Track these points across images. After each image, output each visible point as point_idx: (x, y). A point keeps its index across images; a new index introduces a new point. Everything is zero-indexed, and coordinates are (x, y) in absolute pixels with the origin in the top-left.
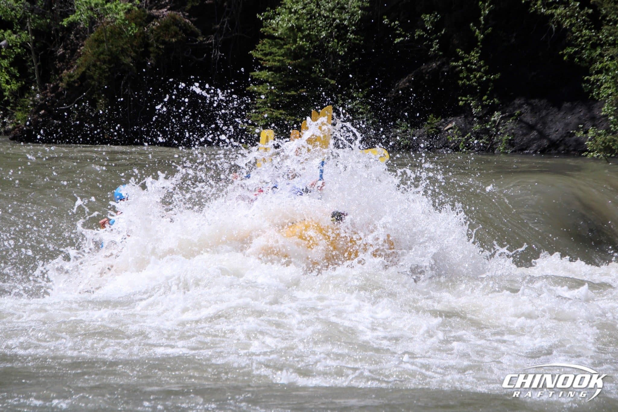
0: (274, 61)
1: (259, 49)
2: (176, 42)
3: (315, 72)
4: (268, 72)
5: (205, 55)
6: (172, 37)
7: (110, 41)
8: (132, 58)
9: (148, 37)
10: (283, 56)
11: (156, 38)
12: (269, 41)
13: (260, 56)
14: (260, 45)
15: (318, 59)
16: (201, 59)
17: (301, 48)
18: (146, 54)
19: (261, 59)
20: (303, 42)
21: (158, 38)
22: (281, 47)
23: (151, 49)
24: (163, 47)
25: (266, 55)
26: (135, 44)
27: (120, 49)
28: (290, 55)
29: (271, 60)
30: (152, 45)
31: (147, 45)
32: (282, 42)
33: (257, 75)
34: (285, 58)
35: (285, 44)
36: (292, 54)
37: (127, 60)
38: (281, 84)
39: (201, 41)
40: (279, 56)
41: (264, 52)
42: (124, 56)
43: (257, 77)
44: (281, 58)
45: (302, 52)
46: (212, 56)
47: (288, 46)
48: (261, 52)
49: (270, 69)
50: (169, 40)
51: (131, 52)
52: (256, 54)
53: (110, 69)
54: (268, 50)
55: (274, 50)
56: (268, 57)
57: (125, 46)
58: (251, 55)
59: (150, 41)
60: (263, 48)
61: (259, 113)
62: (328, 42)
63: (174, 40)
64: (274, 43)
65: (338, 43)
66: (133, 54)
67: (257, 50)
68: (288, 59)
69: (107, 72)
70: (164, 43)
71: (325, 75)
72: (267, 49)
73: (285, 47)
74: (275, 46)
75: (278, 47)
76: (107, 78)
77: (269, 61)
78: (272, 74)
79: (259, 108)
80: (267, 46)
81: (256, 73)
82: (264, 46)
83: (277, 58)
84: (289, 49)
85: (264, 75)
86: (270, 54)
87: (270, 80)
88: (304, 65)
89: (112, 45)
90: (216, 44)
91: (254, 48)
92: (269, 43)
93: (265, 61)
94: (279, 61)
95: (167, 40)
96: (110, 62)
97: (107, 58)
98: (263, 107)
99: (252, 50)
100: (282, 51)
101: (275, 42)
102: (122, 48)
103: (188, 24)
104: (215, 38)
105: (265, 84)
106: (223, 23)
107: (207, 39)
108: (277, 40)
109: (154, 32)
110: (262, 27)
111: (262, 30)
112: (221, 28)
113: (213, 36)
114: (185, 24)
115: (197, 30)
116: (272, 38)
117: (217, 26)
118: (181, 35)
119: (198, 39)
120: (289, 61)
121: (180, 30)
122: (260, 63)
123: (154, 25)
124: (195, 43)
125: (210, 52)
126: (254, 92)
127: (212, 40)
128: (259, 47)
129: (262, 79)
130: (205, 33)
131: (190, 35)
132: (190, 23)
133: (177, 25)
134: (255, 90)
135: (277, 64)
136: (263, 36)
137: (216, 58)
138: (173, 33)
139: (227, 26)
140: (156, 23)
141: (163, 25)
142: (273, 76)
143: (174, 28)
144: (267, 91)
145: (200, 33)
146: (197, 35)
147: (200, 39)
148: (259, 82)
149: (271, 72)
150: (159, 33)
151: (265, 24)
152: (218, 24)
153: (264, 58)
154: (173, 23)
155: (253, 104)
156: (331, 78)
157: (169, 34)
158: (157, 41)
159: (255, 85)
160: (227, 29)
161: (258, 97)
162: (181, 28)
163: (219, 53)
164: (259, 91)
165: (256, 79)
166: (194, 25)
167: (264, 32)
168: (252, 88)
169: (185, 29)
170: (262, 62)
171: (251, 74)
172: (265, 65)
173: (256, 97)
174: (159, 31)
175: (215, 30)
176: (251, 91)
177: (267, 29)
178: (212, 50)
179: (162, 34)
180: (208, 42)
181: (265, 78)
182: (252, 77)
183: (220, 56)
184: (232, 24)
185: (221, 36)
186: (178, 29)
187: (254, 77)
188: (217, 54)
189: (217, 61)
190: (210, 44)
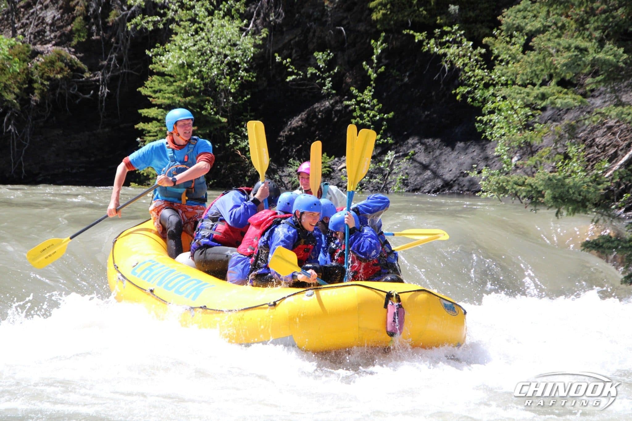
0: (164, 98)
1: (148, 86)
2: (61, 78)
3: (206, 109)
4: (158, 109)
5: (92, 92)
6: (58, 73)
8: (15, 94)
9: (32, 73)
10: (172, 93)
11: (40, 74)
12: (158, 77)
13: (149, 94)
14: (149, 82)
15: (209, 96)
16: (88, 96)
17: (192, 85)
18: (30, 90)
19: (151, 97)
20: (194, 78)
21: (43, 74)
22: (171, 84)
23: (36, 85)
24: (48, 83)
25: (155, 92)
26: (18, 80)
27: (2, 85)
28: (180, 93)
29: (160, 98)
30: (36, 82)
31: (31, 81)
32: (172, 79)
33: (146, 113)
34: (175, 95)
35: (175, 81)
36: (183, 91)
37: (10, 97)
39: (88, 78)
40: (168, 93)
41: (153, 89)
42: (7, 92)
44: (171, 95)
45: (193, 90)
46: (100, 93)
47: (178, 83)
48: (150, 89)
49: (159, 106)
50: (54, 76)
51: (14, 89)
52: (144, 91)
54: (157, 88)
55: (164, 87)
56: (158, 95)
57: (8, 83)
58: (140, 92)
59: (34, 78)
60: (153, 85)
62: (221, 79)
63: (59, 76)
64: (163, 80)
65: (230, 80)
66: (17, 91)
67: (146, 87)
68: (178, 96)
70: (49, 79)
71: (216, 113)
72: (156, 86)
73: (174, 84)
74: (166, 81)
75: (168, 84)
77: (158, 98)
78: (162, 112)
80: (156, 83)
81: (144, 112)
82: (153, 83)
83: (167, 95)
84: (178, 86)
85: (152, 112)
86: (160, 91)
87: (159, 118)
88: (195, 102)
90: (103, 81)
91: (142, 85)
92: (158, 80)
93: (154, 98)
94: (169, 98)
95: (52, 76)
99: (141, 87)
100: (172, 88)
101: (165, 80)
102: (5, 84)
103: (74, 60)
104: (103, 75)
105: (154, 122)
106: (111, 59)
107: (95, 76)
108: (166, 77)
109: (39, 68)
110: (151, 63)
111: (151, 66)
112: (109, 64)
113: (100, 73)
114: (71, 60)
115: (83, 66)
116: (162, 74)
117: (105, 63)
118: (67, 71)
119: (84, 76)
120: (179, 98)
121: (65, 66)
122: (149, 100)
123: (38, 61)
124: (81, 80)
125: (97, 89)
126: (143, 130)
127: (99, 76)
128: (148, 83)
129: (151, 117)
130: (92, 69)
131: (77, 71)
132: (76, 58)
133: (62, 61)
134: (143, 128)
135: (167, 102)
136: (152, 73)
137: (104, 95)
138: (59, 69)
139: (115, 62)
140: (41, 59)
141: (48, 61)
142: (162, 114)
143: (59, 64)
144: (156, 129)
145: (87, 69)
146: (83, 72)
147: (87, 75)
148: (148, 120)
149: (161, 110)
150: (44, 69)
151: (154, 60)
152: (105, 60)
153: (154, 96)
154: (58, 58)
155: (142, 142)
156: (222, 116)
157: (54, 71)
158: (42, 77)
159: (144, 122)
160: (115, 66)
161: (147, 135)
162: (66, 64)
163: (107, 90)
164: (148, 129)
165: (145, 116)
166: (81, 61)
167: (153, 69)
168: (140, 126)
169: (71, 65)
170: (151, 99)
171: (140, 111)
172: (154, 103)
173: (144, 135)
174: (43, 67)
175: (103, 66)
176: (140, 129)
177: (156, 66)
178: (99, 86)
179: (46, 70)
180: (94, 79)
181: (154, 116)
182: (141, 114)
183: (108, 93)
184: (120, 60)
185: (108, 72)
186: (64, 65)
187: (143, 115)
188: (105, 91)
189: (104, 98)
190: (98, 81)
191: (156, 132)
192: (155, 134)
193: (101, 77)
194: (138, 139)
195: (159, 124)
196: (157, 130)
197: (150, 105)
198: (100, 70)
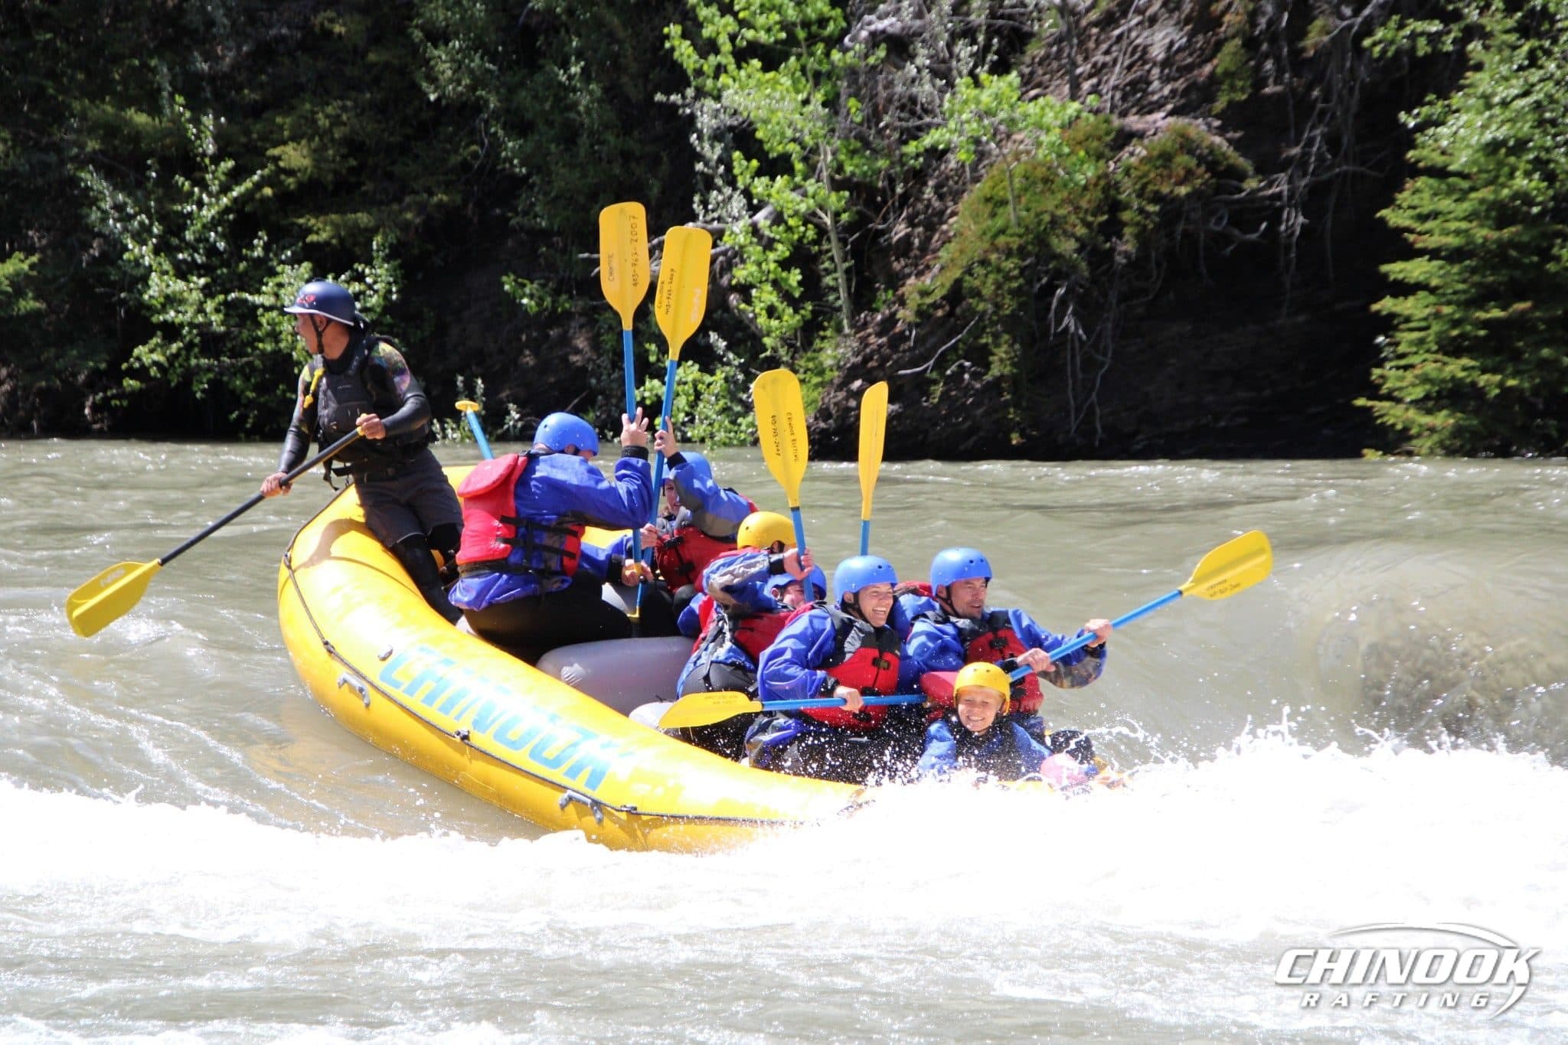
0: (1446, 233)
1: (1405, 205)
2: (1188, 195)
4: (1430, 260)
5: (1264, 226)
6: (1180, 183)
7: (1024, 200)
8: (1078, 239)
9: (1117, 186)
10: (1468, 218)
11: (1138, 187)
12: (1431, 181)
13: (1407, 223)
14: (1406, 194)
16: (1254, 236)
17: (1523, 196)
18: (1114, 228)
19: (1411, 231)
21: (1144, 187)
22: (1462, 198)
23: (1126, 216)
24: (1157, 208)
25: (1423, 218)
26: (1084, 204)
27: (1047, 218)
28: (1488, 217)
29: (1437, 232)
30: (1126, 206)
31: (1115, 206)
32: (1465, 185)
33: (1401, 271)
34: (1474, 224)
35: (1473, 189)
36: (1494, 213)
37: (1066, 246)
38: (1464, 292)
39: (1253, 192)
40: (1457, 219)
41: (1418, 211)
42: (1058, 236)
43: (1400, 276)
44: (1464, 225)
45: (1525, 207)
46: (1283, 227)
47: (1482, 194)
48: (1410, 212)
49: (1434, 254)
50: (1172, 192)
51: (1075, 226)
52: (1394, 217)
53: (1022, 270)
54: (1427, 207)
55: (1445, 204)
56: (1429, 225)
57: (1061, 212)
58: (1383, 221)
59: (1123, 197)
60: (1416, 202)
61: (1406, 368)
63: (1183, 190)
64: (1444, 187)
66: (1081, 231)
67: (1400, 207)
68: (1482, 226)
69: (1016, 278)
70: (1157, 198)
72: (1426, 202)
73: (1473, 195)
74: (1451, 190)
75: (1455, 197)
76: (1015, 293)
77: (1429, 232)
78: (1441, 268)
79: (1403, 356)
80: (1426, 195)
81: (1395, 270)
82: (1416, 195)
83: (1453, 225)
84: (1482, 201)
85: (1415, 270)
86: (1435, 215)
87: (1434, 282)
88: (1524, 240)
89: (1028, 210)
90: (1291, 197)
91: (1389, 202)
92: (1431, 187)
93: (1420, 234)
94: (1457, 232)
95: (1165, 190)
96: (1022, 252)
97: (1015, 243)
98: (1416, 353)
99: (1386, 206)
100: (1466, 206)
101: (1449, 185)
102: (1053, 216)
103: (1220, 146)
104: (1290, 181)
105: (1421, 294)
106: (1310, 142)
107: (1270, 185)
108: (1451, 180)
109: (1134, 173)
110: (1413, 145)
111: (1411, 154)
112: (1305, 155)
113: (1283, 177)
114: (1212, 148)
115: (1241, 161)
116: (1439, 173)
117: (1295, 151)
118: (1202, 177)
119: (1244, 186)
120: (1485, 232)
121: (1198, 165)
122: (1406, 240)
123: (1132, 154)
124: (1236, 196)
125: (1275, 218)
126: (1392, 316)
127: (1282, 186)
128: (1404, 197)
129: (1412, 281)
130: (1266, 168)
131: (1225, 175)
132: (1225, 144)
133: (1191, 152)
134: (1394, 309)
135: (1453, 241)
136: (1414, 171)
137: (1293, 233)
138: (1182, 173)
139: (1320, 148)
140: (1138, 149)
141: (1155, 153)
142: (1442, 272)
143: (1183, 160)
144: (1427, 311)
145: (1250, 170)
146: (1242, 176)
147: (1251, 184)
148: (1404, 289)
149: (1437, 263)
150: (1145, 175)
151: (1420, 138)
152: (1297, 144)
153: (1419, 228)
154: (1182, 147)
155: (1390, 344)
157: (1170, 177)
158: (1140, 194)
159: (1395, 296)
160: (1320, 158)
161: (1403, 326)
162: (1201, 160)
163: (1301, 219)
164: (1407, 312)
165: (1395, 281)
166: (1236, 149)
167: (1418, 161)
168: (1387, 305)
169: (1211, 162)
170: (1411, 237)
171: (1385, 268)
172: (1419, 245)
173: (1396, 328)
174: (1146, 168)
175: (1290, 160)
176: (1384, 313)
177: (1425, 152)
178: (1281, 209)
179: (1152, 175)
180: (1270, 192)
181: (1422, 278)
182: (1386, 275)
183: (1303, 226)
184: (1333, 142)
185: (1304, 175)
186: (1193, 163)
187: (1392, 277)
188: (1295, 221)
189: (1294, 239)
190: (1278, 196)
191: (1425, 319)
192: (1423, 324)
193: (1285, 187)
194: (1381, 339)
195: (1432, 299)
196: (1429, 315)
197: (1410, 253)
198: (1283, 169)
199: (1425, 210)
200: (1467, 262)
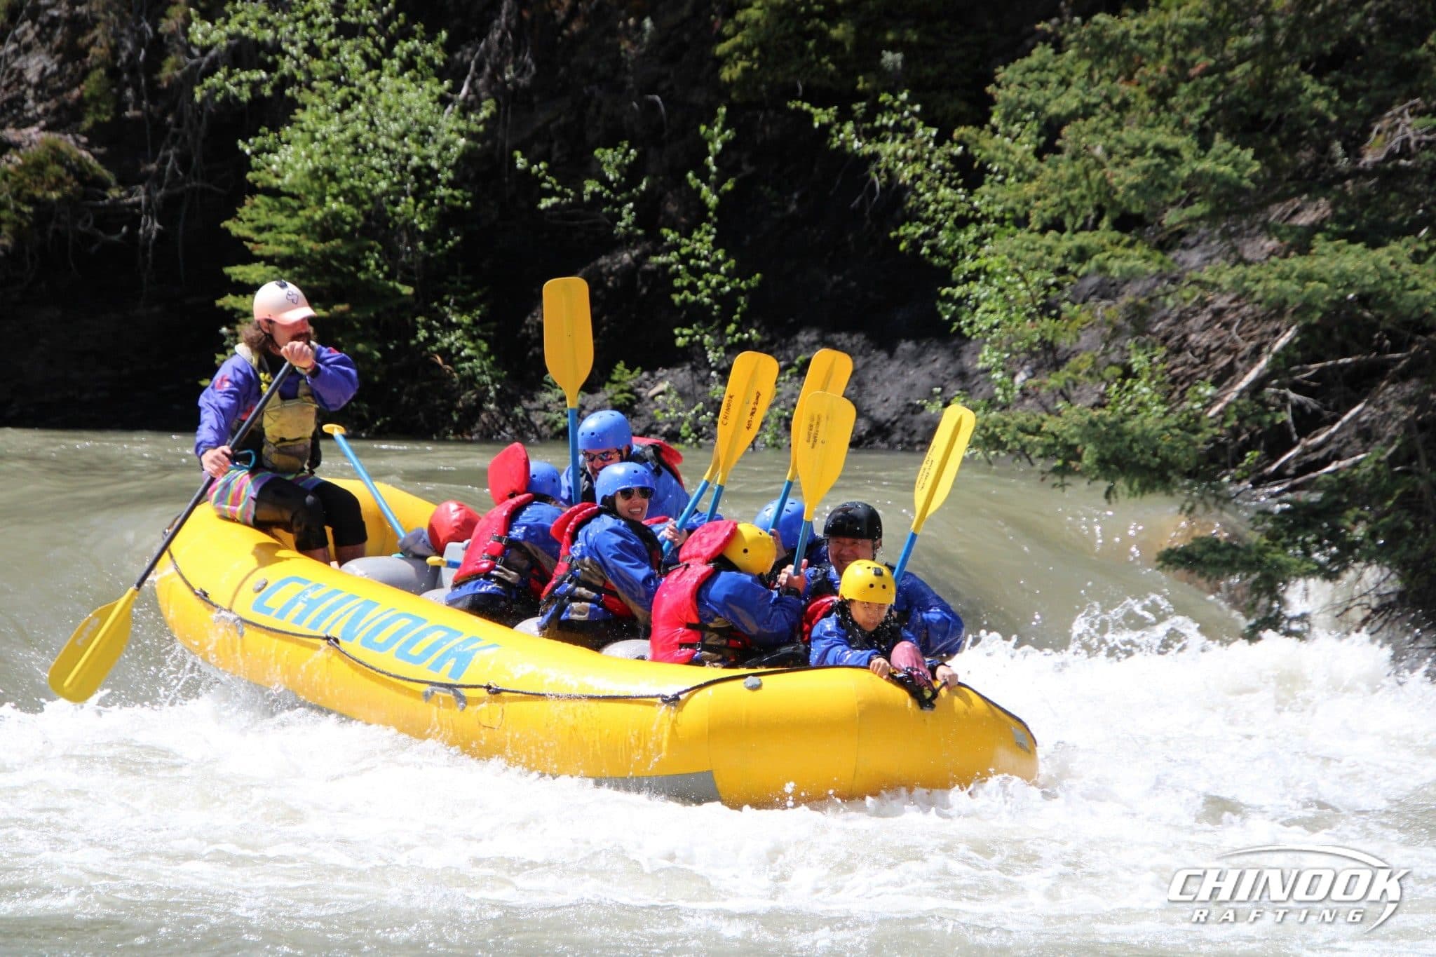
0: (279, 243)
1: (244, 218)
2: (60, 200)
3: (366, 269)
4: (265, 265)
5: (124, 229)
6: (52, 188)
10: (297, 232)
11: (14, 190)
12: (266, 199)
13: (247, 233)
14: (246, 209)
15: (373, 239)
16: (116, 238)
17: (336, 216)
19: (250, 240)
20: (339, 203)
21: (20, 191)
22: (293, 213)
23: (4, 214)
24: (31, 209)
25: (260, 230)
28: (313, 232)
29: (271, 242)
30: (4, 206)
32: (295, 203)
33: (241, 273)
34: (302, 237)
35: (302, 208)
36: (318, 229)
39: (115, 200)
40: (288, 232)
41: (256, 223)
43: (241, 278)
44: (294, 237)
45: (338, 226)
46: (141, 231)
47: (307, 212)
48: (249, 225)
49: (268, 260)
50: (44, 196)
52: (236, 228)
54: (263, 221)
55: (279, 219)
56: (266, 236)
58: (227, 231)
59: (2, 198)
60: (254, 215)
62: (395, 203)
63: (54, 195)
64: (277, 204)
65: (416, 206)
67: (241, 219)
68: (308, 239)
70: (32, 200)
71: (389, 276)
72: (263, 216)
73: (301, 213)
74: (283, 208)
75: (287, 213)
77: (267, 243)
78: (275, 272)
80: (263, 211)
81: (237, 272)
82: (254, 210)
83: (285, 237)
84: (310, 218)
85: (254, 273)
86: (270, 227)
88: (343, 252)
90: (149, 205)
91: (232, 215)
92: (267, 204)
93: (257, 243)
94: (289, 243)
95: (39, 194)
99: (229, 218)
100: (296, 222)
101: (281, 204)
103: (86, 160)
104: (148, 193)
106: (165, 160)
107: (130, 195)
108: (284, 199)
109: (10, 178)
110: (251, 169)
111: (250, 176)
112: (161, 170)
113: (141, 188)
114: (79, 160)
115: (105, 173)
116: (274, 192)
117: (153, 167)
118: (71, 185)
119: (108, 194)
120: (311, 244)
121: (68, 174)
122: (247, 247)
123: (9, 161)
124: (101, 203)
125: (135, 223)
126: (234, 311)
127: (140, 196)
128: (244, 212)
129: (250, 282)
130: (125, 181)
131: (91, 184)
132: (91, 160)
133: (61, 163)
134: (235, 305)
135: (284, 250)
136: (253, 190)
137: (150, 236)
138: (53, 180)
139: (173, 165)
140: (15, 158)
141: (30, 162)
143: (55, 169)
145: (113, 181)
146: (106, 186)
147: (114, 193)
148: (242, 289)
149: (270, 268)
150: (21, 180)
151: (255, 161)
152: (153, 161)
153: (256, 237)
154: (53, 158)
155: (231, 335)
156: (403, 282)
157: (43, 183)
158: (17, 197)
159: (236, 294)
160: (174, 173)
162: (70, 170)
163: (157, 225)
164: (245, 309)
165: (238, 282)
166: (101, 162)
167: (256, 181)
168: (229, 301)
169: (79, 172)
170: (250, 245)
171: (227, 270)
172: (257, 252)
173: (237, 322)
174: (22, 174)
175: (148, 175)
176: (227, 308)
177: (262, 174)
178: (139, 216)
179: (27, 181)
180: (130, 200)
182: (229, 277)
183: (159, 231)
184: (184, 161)
185: (160, 188)
186: (63, 172)
187: (233, 278)
188: (152, 226)
189: (150, 243)
190: (138, 205)
193: (143, 198)
194: (224, 330)
197: (248, 258)
198: (141, 182)
199: (262, 224)
200: (296, 269)
